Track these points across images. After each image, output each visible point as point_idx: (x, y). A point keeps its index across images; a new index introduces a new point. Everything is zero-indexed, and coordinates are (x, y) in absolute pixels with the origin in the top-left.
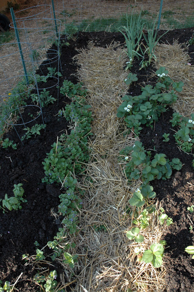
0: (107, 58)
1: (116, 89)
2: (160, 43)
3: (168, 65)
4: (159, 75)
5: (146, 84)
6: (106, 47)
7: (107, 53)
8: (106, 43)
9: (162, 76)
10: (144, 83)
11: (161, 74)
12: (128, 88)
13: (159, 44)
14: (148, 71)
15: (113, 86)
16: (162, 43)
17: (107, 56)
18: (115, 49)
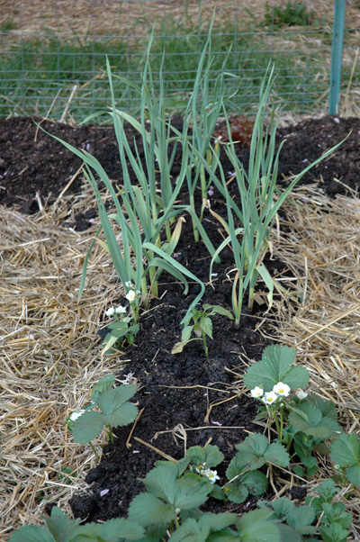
0: (24, 274)
1: (30, 464)
2: (331, 194)
3: (343, 322)
4: (256, 393)
5: (194, 439)
6: (33, 208)
7: (31, 245)
8: (40, 184)
9: (270, 398)
10: (181, 431)
11: (268, 389)
12: (92, 460)
13: (325, 200)
14: (216, 364)
15: (14, 442)
16: (342, 191)
17: (27, 261)
18: (82, 223)
